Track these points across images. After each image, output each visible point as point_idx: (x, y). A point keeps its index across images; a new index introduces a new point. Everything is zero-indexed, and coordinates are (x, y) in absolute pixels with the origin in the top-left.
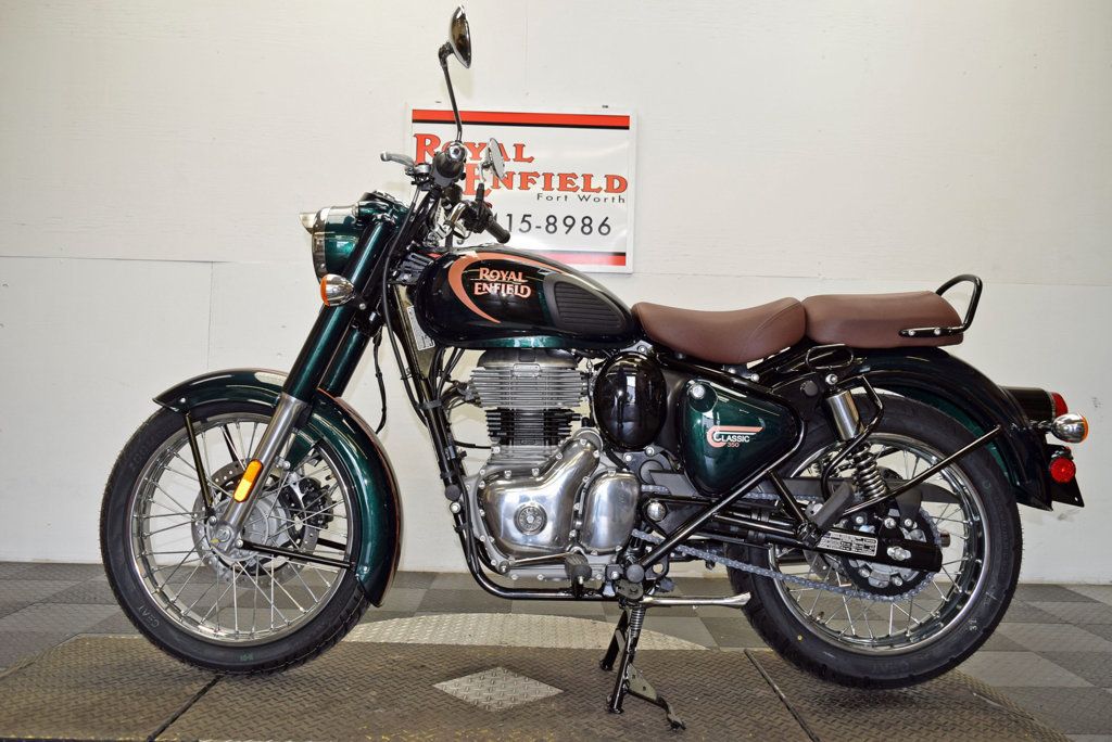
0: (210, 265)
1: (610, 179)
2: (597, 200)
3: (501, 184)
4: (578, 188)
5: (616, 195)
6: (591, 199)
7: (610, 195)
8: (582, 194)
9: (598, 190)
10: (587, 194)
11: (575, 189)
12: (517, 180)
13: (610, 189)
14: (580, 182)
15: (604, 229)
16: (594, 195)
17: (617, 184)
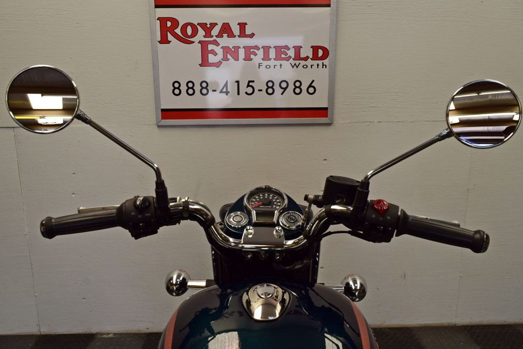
0: (12, 129)
1: (315, 49)
2: (305, 67)
3: (229, 57)
4: (290, 57)
5: (320, 62)
6: (301, 66)
7: (315, 62)
8: (293, 62)
9: (306, 59)
10: (297, 62)
11: (288, 59)
12: (242, 53)
13: (315, 57)
14: (291, 53)
15: (311, 90)
16: (303, 63)
17: (320, 53)
